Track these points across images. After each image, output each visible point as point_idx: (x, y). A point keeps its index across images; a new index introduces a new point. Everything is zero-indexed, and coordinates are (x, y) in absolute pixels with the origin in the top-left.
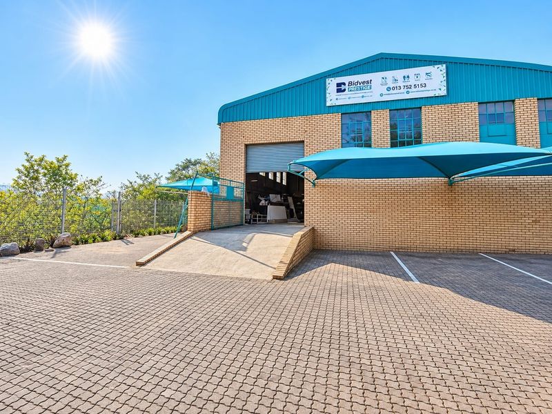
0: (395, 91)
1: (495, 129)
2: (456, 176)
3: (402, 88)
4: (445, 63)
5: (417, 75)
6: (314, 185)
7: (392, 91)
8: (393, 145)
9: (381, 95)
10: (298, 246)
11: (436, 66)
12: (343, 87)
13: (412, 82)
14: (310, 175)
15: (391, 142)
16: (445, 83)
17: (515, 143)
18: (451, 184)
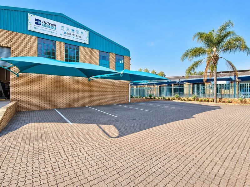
0: (68, 35)
1: (104, 62)
2: (91, 77)
3: (71, 34)
4: (88, 30)
5: (77, 31)
6: (18, 76)
7: (66, 34)
8: (66, 61)
9: (61, 34)
10: (4, 115)
11: (85, 31)
12: (39, 22)
13: (75, 33)
14: (15, 70)
15: (65, 59)
16: (88, 39)
17: (109, 67)
18: (89, 80)
